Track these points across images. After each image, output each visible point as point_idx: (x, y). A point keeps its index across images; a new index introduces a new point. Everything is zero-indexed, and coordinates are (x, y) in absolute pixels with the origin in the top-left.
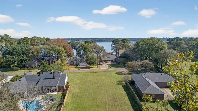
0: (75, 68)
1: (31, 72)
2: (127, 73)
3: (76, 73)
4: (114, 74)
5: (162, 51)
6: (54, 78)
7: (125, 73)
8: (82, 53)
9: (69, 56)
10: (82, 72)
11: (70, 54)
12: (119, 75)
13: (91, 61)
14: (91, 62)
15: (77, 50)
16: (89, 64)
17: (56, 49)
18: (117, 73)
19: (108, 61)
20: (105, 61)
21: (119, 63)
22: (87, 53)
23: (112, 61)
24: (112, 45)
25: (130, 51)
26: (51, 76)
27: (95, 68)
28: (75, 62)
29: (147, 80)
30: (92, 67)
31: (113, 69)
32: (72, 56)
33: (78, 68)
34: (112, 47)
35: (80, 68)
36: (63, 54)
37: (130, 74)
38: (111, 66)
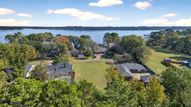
0: (75, 59)
1: (44, 62)
2: (114, 63)
3: (76, 63)
4: (104, 63)
5: (138, 48)
6: (65, 67)
7: (112, 63)
8: (79, 46)
9: (70, 49)
10: (81, 63)
11: (71, 48)
12: (108, 65)
13: (87, 53)
14: (87, 55)
15: (74, 43)
16: (86, 56)
17: (61, 45)
18: (106, 63)
19: (100, 53)
20: (98, 53)
21: (108, 55)
22: (83, 46)
23: (103, 53)
24: (103, 38)
25: (118, 44)
26: (63, 66)
27: (90, 59)
28: (74, 54)
29: (125, 68)
30: (88, 58)
31: (104, 59)
32: (72, 50)
33: (77, 59)
34: (104, 40)
35: (79, 59)
36: (66, 48)
37: (115, 64)
38: (102, 57)
